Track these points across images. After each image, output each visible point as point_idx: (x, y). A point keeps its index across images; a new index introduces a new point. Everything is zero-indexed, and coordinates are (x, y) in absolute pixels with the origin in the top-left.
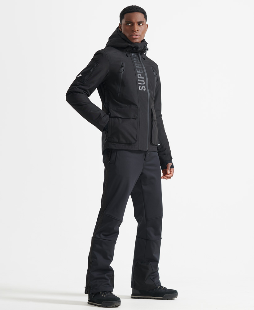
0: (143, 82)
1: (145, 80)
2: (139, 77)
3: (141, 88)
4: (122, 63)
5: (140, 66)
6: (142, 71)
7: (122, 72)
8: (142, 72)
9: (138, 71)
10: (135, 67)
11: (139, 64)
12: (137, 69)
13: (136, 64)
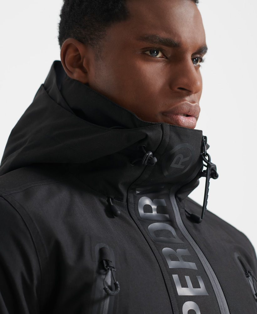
4: (102, 252)
5: (185, 258)
7: (108, 295)
8: (202, 289)
9: (184, 285)
10: (166, 265)
11: (178, 250)
12: (175, 277)
13: (165, 249)
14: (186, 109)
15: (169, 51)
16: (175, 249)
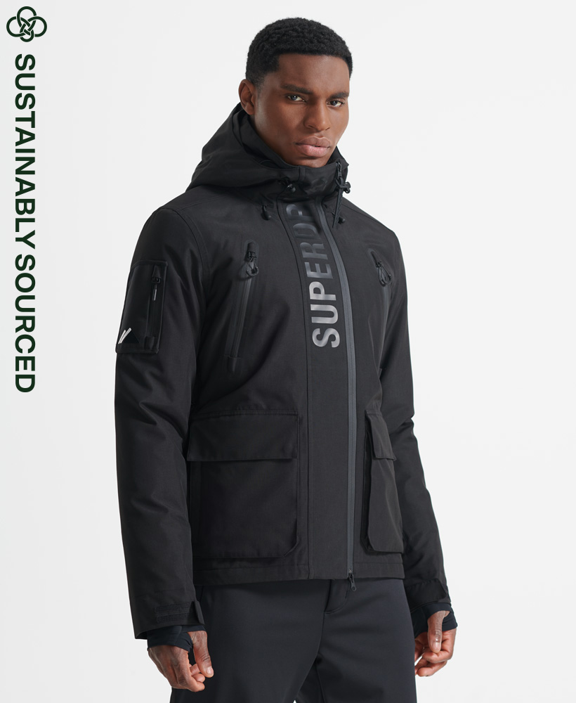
0: (330, 314)
1: (338, 304)
2: (313, 296)
3: (320, 338)
4: (249, 246)
5: (319, 251)
6: (329, 271)
7: (250, 277)
9: (313, 270)
10: (301, 254)
11: (315, 245)
12: (307, 264)
13: (302, 244)
14: (313, 141)
15: (307, 97)
16: (312, 244)
